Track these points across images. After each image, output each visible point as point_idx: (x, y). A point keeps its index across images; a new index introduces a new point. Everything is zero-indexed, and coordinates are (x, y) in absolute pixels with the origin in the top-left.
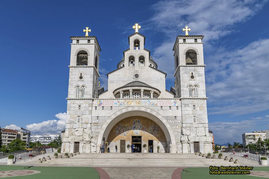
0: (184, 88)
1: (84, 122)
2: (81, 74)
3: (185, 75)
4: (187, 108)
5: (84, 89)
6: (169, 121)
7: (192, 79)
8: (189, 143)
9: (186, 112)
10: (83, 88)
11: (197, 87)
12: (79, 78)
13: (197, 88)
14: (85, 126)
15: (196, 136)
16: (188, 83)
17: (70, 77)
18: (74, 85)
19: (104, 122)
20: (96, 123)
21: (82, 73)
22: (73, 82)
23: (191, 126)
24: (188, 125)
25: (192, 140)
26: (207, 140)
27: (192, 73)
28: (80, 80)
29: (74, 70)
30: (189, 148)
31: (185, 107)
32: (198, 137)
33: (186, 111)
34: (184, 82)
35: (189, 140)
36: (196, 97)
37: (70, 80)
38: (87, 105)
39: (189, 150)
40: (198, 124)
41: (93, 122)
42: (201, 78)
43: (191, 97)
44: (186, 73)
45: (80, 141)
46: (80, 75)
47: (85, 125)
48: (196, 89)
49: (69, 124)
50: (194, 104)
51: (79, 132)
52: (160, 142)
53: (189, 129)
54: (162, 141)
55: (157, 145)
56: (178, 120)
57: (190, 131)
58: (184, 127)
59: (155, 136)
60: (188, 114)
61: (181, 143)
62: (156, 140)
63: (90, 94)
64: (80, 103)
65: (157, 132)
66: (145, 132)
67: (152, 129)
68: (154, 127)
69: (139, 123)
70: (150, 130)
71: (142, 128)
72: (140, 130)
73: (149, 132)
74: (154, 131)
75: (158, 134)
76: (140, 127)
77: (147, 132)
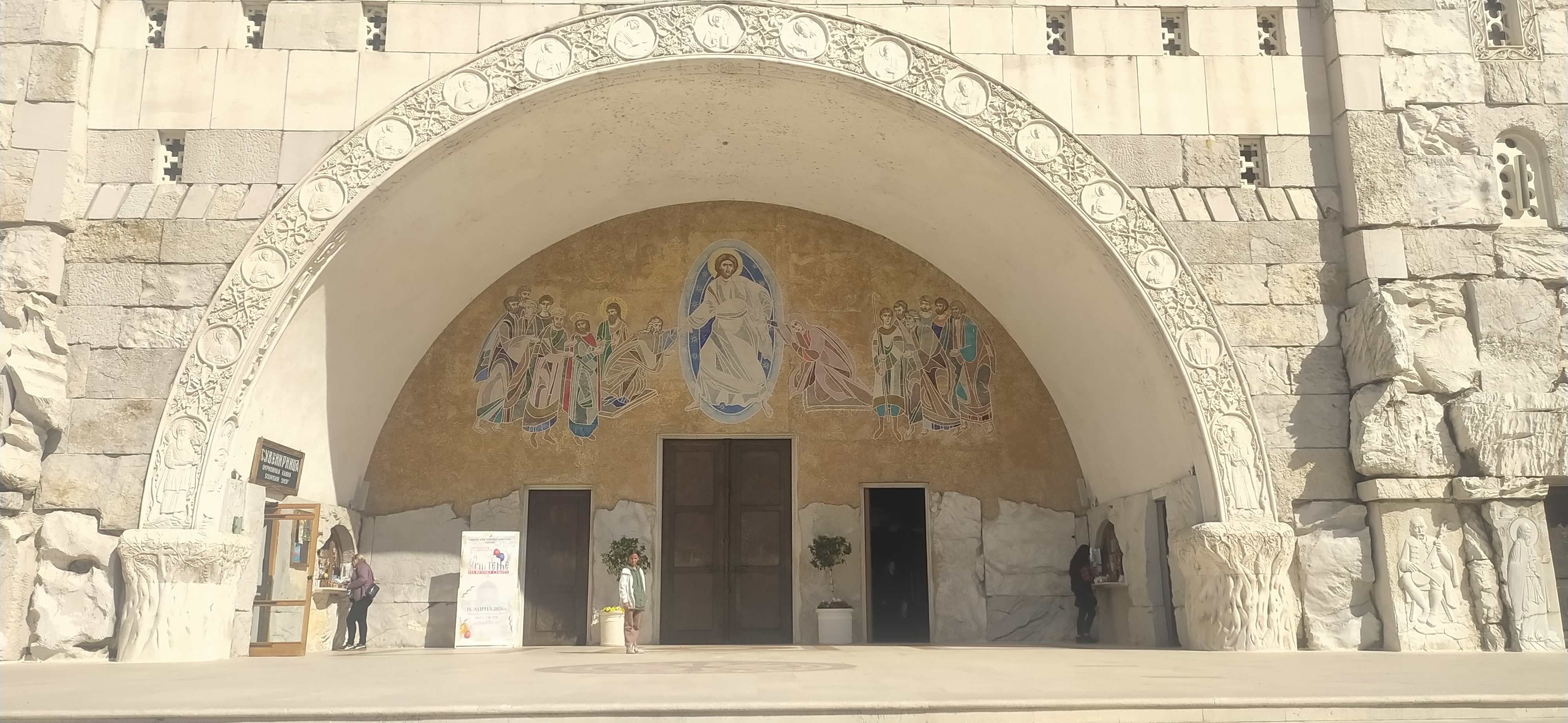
6: (1161, 199)
8: (1480, 504)
9: (1402, 80)
19: (250, 207)
20: (139, 227)
23: (1486, 266)
24: (1445, 251)
25: (1523, 465)
30: (1482, 572)
35: (1468, 455)
39: (1491, 603)
52: (1004, 505)
53: (1460, 304)
54: (1030, 502)
55: (976, 544)
56: (1284, 188)
57: (1473, 327)
58: (1382, 282)
59: (949, 437)
60: (1430, 106)
61: (1356, 500)
62: (963, 493)
65: (966, 390)
66: (827, 389)
67: (917, 360)
68: (937, 329)
69: (755, 287)
70: (891, 360)
71: (795, 339)
72: (766, 364)
73: (878, 392)
74: (932, 376)
75: (986, 418)
76: (763, 328)
77: (855, 389)
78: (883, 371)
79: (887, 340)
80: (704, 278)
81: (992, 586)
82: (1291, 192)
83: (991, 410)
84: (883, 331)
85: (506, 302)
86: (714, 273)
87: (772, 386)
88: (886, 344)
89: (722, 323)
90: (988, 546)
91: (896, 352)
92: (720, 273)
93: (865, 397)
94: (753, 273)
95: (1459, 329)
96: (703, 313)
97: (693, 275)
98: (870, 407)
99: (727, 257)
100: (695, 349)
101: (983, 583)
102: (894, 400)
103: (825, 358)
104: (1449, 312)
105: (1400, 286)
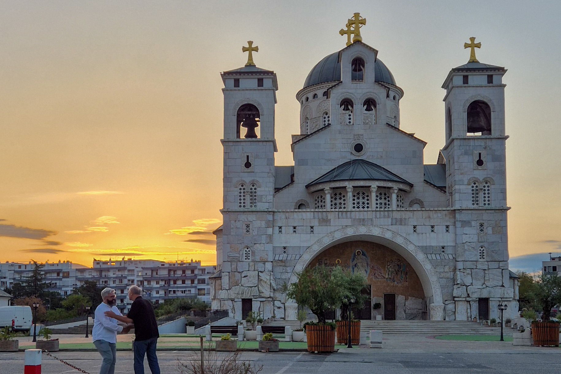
0: (462, 187)
1: (258, 258)
2: (248, 157)
3: (465, 159)
4: (467, 230)
6: (429, 256)
7: (480, 168)
8: (469, 301)
9: (465, 239)
10: (253, 188)
11: (489, 184)
12: (244, 165)
13: (488, 187)
14: (260, 267)
15: (484, 286)
16: (470, 176)
18: (235, 180)
19: (297, 258)
20: (281, 261)
21: (250, 156)
22: (232, 175)
23: (475, 267)
24: (469, 265)
25: (475, 296)
26: (505, 294)
27: (480, 154)
28: (247, 170)
29: (233, 149)
30: (469, 310)
31: (462, 226)
32: (488, 288)
33: (464, 236)
34: (461, 174)
35: (468, 294)
36: (487, 205)
38: (263, 224)
39: (469, 314)
40: (489, 263)
41: (277, 258)
42: (497, 164)
43: (475, 206)
44: (466, 153)
45: (252, 297)
46: (245, 160)
47: (261, 264)
48: (486, 188)
49: (229, 263)
50: (482, 222)
51: (250, 280)
52: (409, 297)
53: (470, 273)
54: (414, 297)
55: (404, 304)
56: (448, 254)
57: (472, 276)
58: (459, 269)
59: (400, 285)
60: (469, 242)
61: (454, 300)
62: (402, 295)
63: (267, 200)
64: (247, 219)
65: (403, 276)
66: (377, 276)
67: (394, 271)
68: (398, 265)
69: (364, 257)
70: (389, 271)
71: (372, 267)
72: (366, 272)
73: (387, 277)
74: (397, 274)
75: (406, 281)
76: (366, 265)
77: (383, 277)
78: (388, 273)
79: (389, 267)
80: (355, 255)
81: (407, 311)
82: (449, 255)
83: (408, 280)
84: (388, 265)
85: (319, 260)
86: (356, 254)
87: (367, 276)
88: (389, 268)
89: (359, 264)
90: (406, 305)
91: (390, 269)
92: (358, 254)
93: (385, 278)
94: (364, 254)
95: (470, 276)
96: (355, 262)
97: (353, 255)
98: (385, 279)
99: (359, 251)
100: (353, 269)
101: (405, 311)
102: (390, 278)
103: (377, 271)
104: (469, 274)
105: (461, 270)
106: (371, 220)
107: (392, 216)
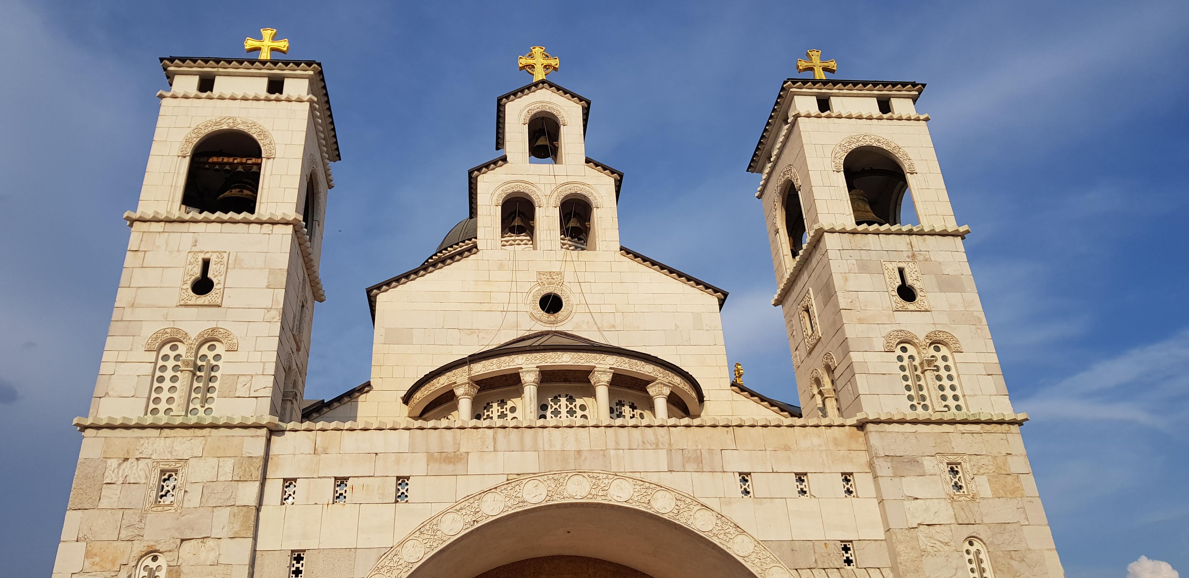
0: (869, 357)
2: (206, 264)
3: (864, 281)
4: (913, 484)
5: (217, 357)
7: (910, 306)
9: (914, 513)
10: (210, 355)
11: (944, 351)
12: (188, 286)
13: (944, 358)
16: (889, 329)
17: (123, 282)
18: (149, 330)
21: (213, 259)
22: (140, 314)
27: (901, 271)
28: (196, 299)
29: (161, 240)
31: (897, 473)
33: (910, 505)
34: (861, 321)
36: (953, 410)
37: (123, 296)
38: (228, 469)
42: (955, 297)
43: (921, 413)
44: (864, 267)
46: (197, 272)
48: (941, 364)
50: (952, 459)
56: (865, 569)
60: (930, 525)
63: (253, 389)
64: (171, 453)
82: (870, 571)
106: (604, 455)
107: (670, 444)
